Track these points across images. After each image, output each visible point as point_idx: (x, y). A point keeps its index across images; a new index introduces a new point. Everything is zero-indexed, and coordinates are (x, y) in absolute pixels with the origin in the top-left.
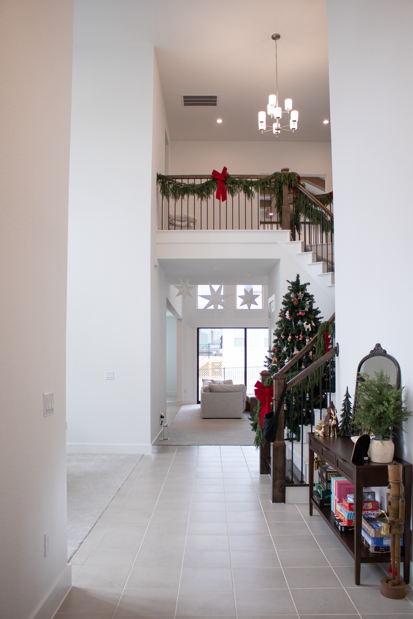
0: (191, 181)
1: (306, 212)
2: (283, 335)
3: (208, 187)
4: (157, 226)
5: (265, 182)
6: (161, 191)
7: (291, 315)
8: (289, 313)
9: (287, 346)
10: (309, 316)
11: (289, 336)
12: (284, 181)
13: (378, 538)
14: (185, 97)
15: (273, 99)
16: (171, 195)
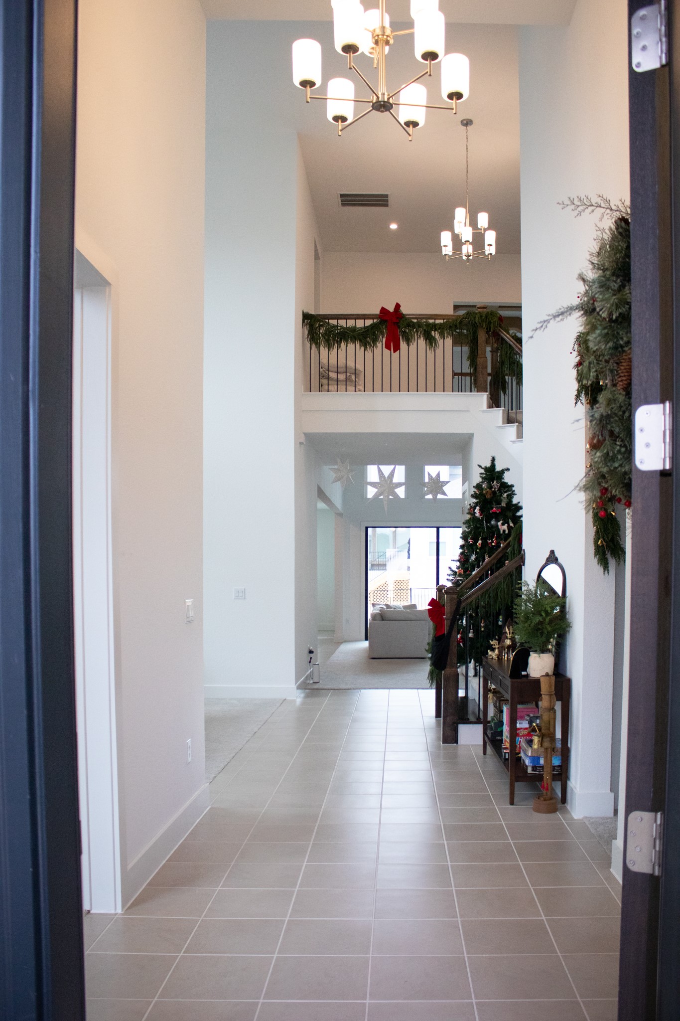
0: (350, 323)
1: (509, 368)
2: (471, 539)
3: (374, 332)
4: (302, 387)
5: (453, 325)
6: (308, 337)
7: (481, 511)
8: (480, 510)
9: (477, 553)
10: (506, 514)
11: (478, 540)
12: (480, 323)
13: (534, 757)
14: (342, 196)
15: (461, 214)
16: (323, 342)
